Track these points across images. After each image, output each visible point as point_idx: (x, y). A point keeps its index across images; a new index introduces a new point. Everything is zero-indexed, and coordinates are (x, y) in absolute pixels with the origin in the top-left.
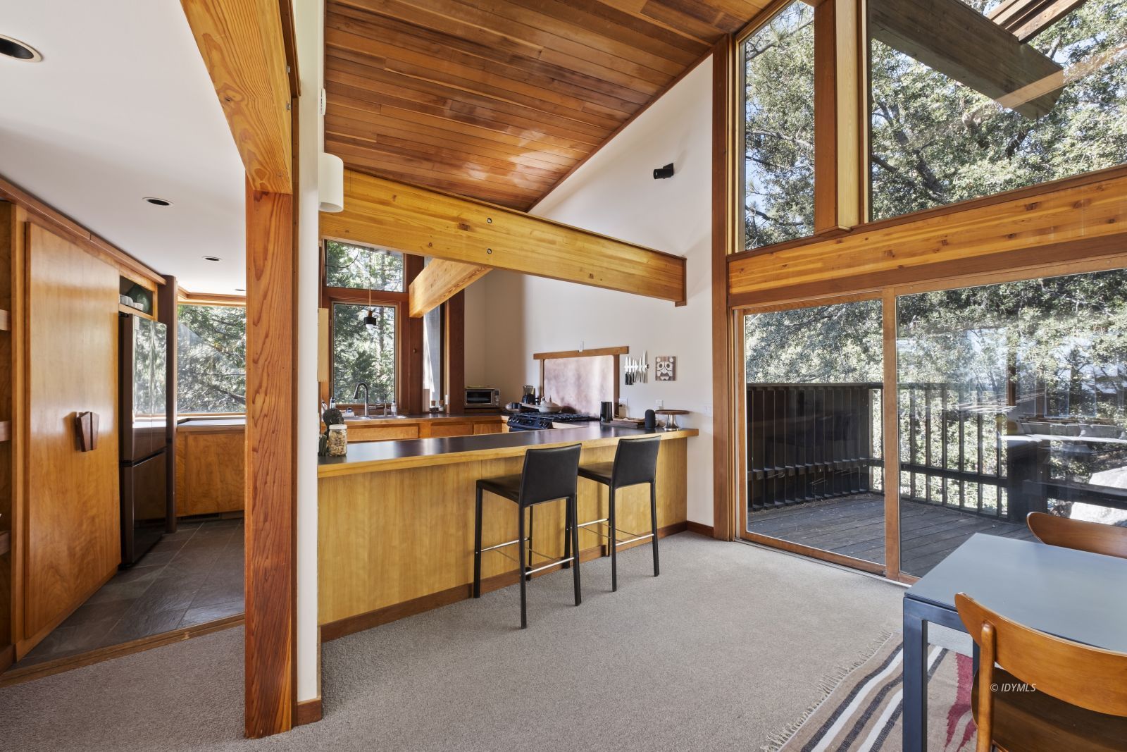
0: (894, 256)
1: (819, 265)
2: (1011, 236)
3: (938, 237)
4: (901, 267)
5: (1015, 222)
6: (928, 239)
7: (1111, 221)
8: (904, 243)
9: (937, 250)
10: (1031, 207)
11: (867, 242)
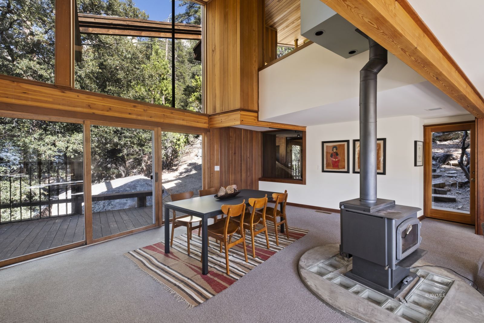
0: (91, 108)
1: (51, 100)
2: (130, 114)
3: (108, 106)
4: (94, 113)
5: (131, 110)
6: (104, 106)
7: (151, 117)
8: (95, 104)
9: (108, 111)
10: (135, 106)
11: (78, 97)
